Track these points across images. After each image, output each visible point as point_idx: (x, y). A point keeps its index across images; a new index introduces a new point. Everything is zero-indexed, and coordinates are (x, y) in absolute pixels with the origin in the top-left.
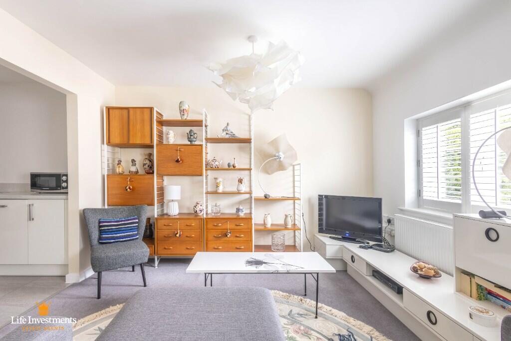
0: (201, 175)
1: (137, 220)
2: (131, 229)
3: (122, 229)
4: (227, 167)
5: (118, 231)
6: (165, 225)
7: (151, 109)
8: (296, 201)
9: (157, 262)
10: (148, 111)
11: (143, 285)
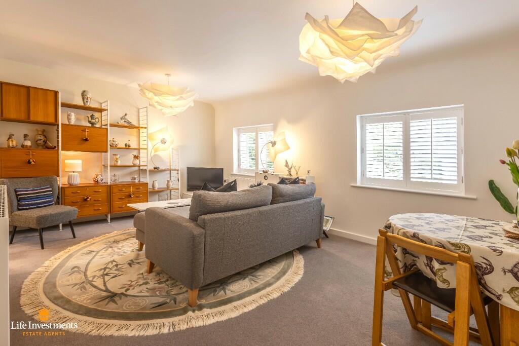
0: (106, 152)
1: (51, 189)
2: (48, 196)
3: (41, 196)
4: (124, 147)
5: (38, 198)
6: (73, 193)
7: (56, 93)
8: (172, 171)
9: (61, 228)
10: (53, 94)
11: (73, 237)
